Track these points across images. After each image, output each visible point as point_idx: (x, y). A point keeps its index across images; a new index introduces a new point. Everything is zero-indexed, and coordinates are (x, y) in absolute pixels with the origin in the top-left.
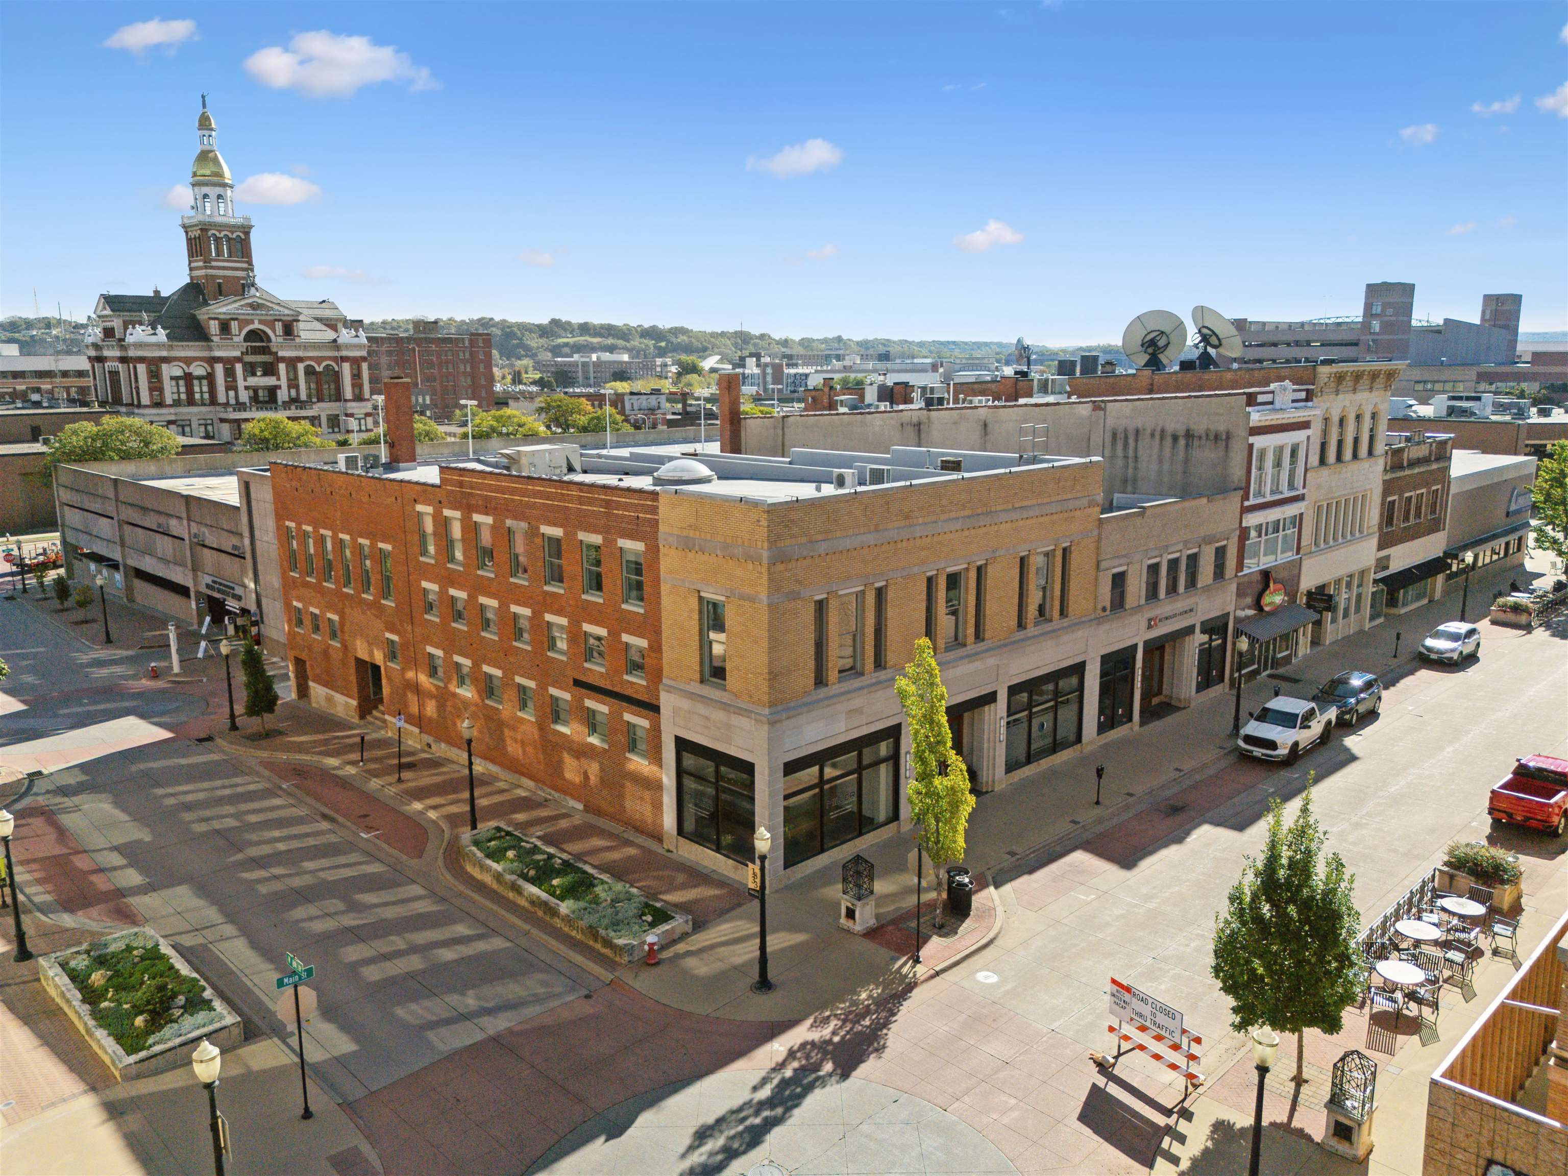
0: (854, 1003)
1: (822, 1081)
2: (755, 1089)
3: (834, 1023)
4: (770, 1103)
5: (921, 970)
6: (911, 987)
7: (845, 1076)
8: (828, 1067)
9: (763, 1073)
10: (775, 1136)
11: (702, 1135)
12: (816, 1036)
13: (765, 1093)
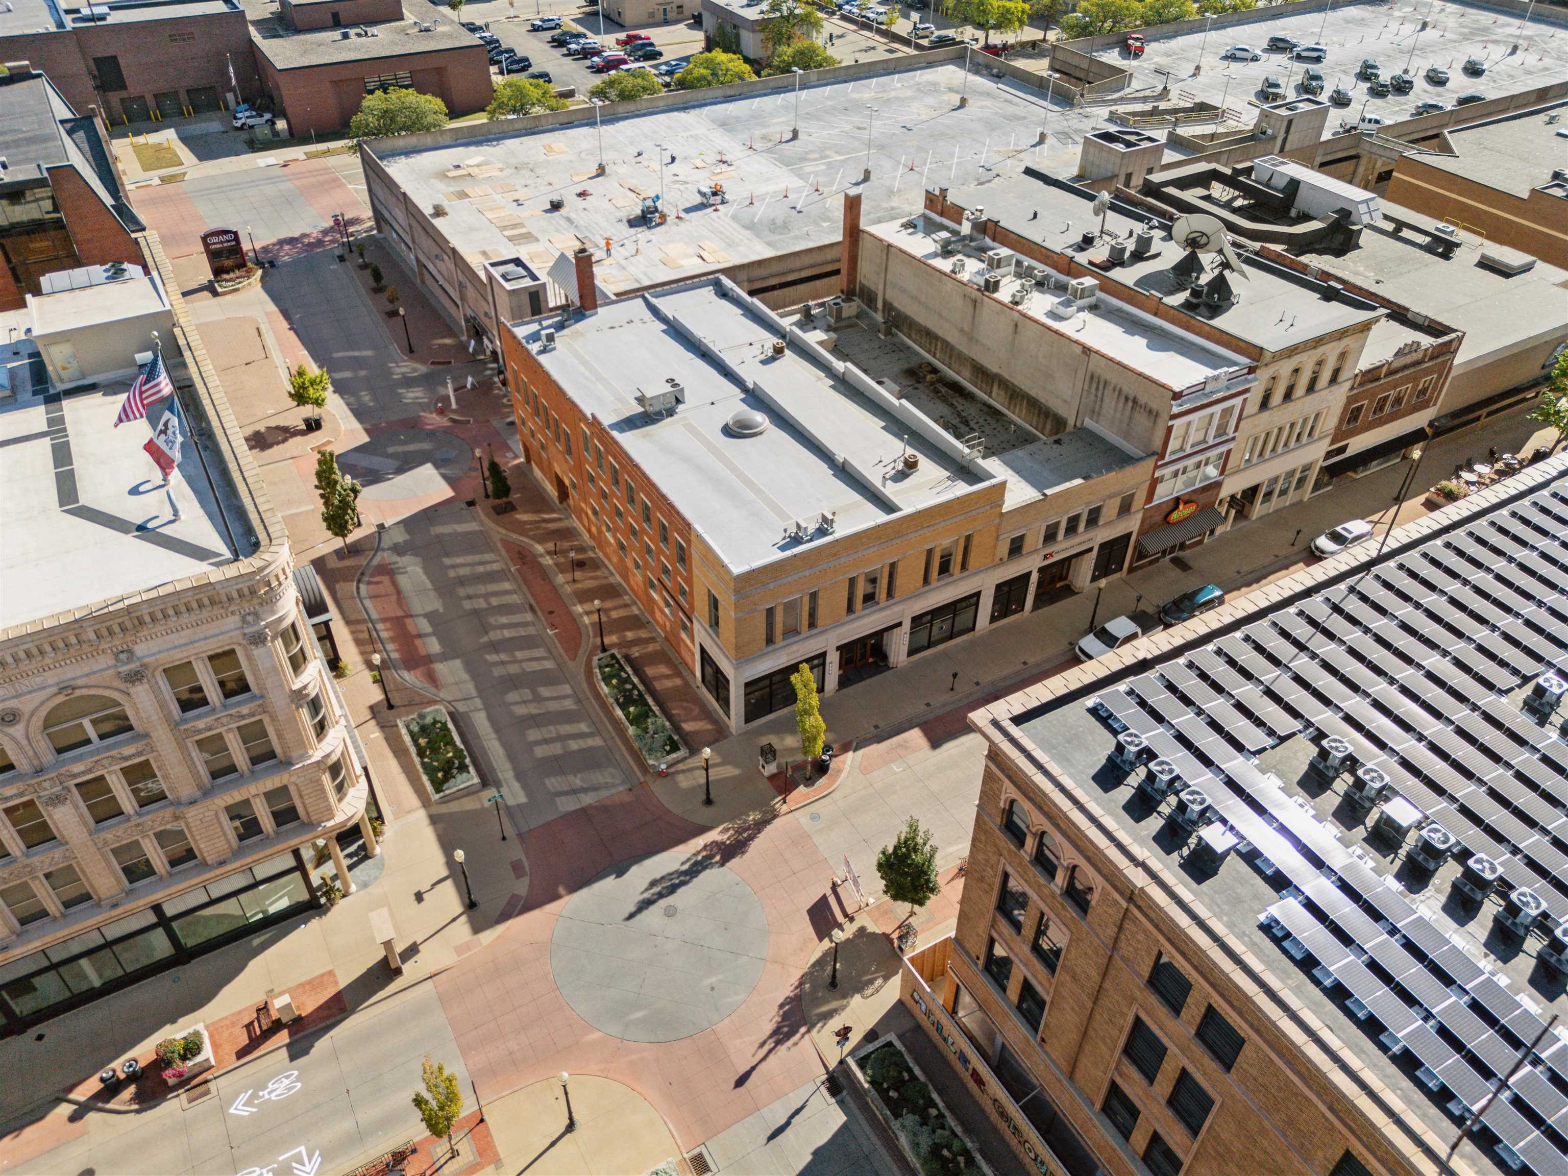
0: (745, 822)
1: (711, 865)
2: (683, 864)
3: (731, 832)
4: (685, 873)
5: (784, 808)
6: (775, 817)
7: (722, 865)
8: (718, 858)
9: (688, 856)
10: (681, 891)
11: (653, 884)
12: (719, 838)
13: (686, 867)
